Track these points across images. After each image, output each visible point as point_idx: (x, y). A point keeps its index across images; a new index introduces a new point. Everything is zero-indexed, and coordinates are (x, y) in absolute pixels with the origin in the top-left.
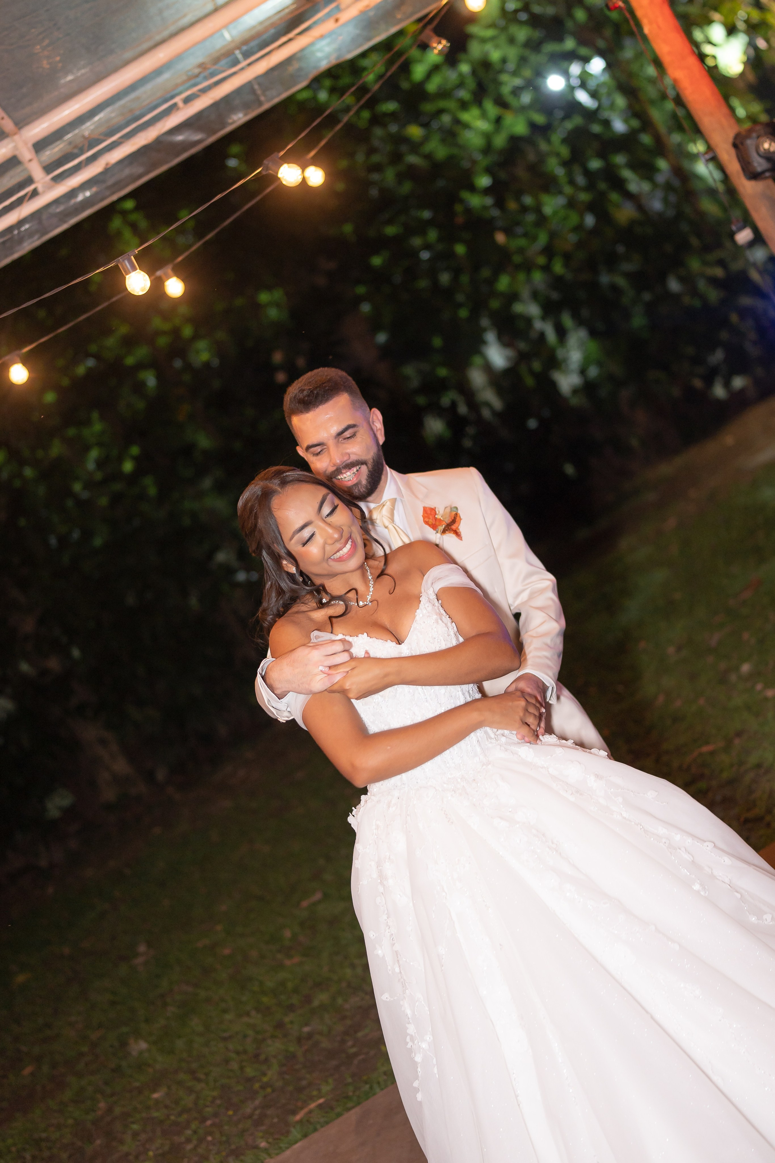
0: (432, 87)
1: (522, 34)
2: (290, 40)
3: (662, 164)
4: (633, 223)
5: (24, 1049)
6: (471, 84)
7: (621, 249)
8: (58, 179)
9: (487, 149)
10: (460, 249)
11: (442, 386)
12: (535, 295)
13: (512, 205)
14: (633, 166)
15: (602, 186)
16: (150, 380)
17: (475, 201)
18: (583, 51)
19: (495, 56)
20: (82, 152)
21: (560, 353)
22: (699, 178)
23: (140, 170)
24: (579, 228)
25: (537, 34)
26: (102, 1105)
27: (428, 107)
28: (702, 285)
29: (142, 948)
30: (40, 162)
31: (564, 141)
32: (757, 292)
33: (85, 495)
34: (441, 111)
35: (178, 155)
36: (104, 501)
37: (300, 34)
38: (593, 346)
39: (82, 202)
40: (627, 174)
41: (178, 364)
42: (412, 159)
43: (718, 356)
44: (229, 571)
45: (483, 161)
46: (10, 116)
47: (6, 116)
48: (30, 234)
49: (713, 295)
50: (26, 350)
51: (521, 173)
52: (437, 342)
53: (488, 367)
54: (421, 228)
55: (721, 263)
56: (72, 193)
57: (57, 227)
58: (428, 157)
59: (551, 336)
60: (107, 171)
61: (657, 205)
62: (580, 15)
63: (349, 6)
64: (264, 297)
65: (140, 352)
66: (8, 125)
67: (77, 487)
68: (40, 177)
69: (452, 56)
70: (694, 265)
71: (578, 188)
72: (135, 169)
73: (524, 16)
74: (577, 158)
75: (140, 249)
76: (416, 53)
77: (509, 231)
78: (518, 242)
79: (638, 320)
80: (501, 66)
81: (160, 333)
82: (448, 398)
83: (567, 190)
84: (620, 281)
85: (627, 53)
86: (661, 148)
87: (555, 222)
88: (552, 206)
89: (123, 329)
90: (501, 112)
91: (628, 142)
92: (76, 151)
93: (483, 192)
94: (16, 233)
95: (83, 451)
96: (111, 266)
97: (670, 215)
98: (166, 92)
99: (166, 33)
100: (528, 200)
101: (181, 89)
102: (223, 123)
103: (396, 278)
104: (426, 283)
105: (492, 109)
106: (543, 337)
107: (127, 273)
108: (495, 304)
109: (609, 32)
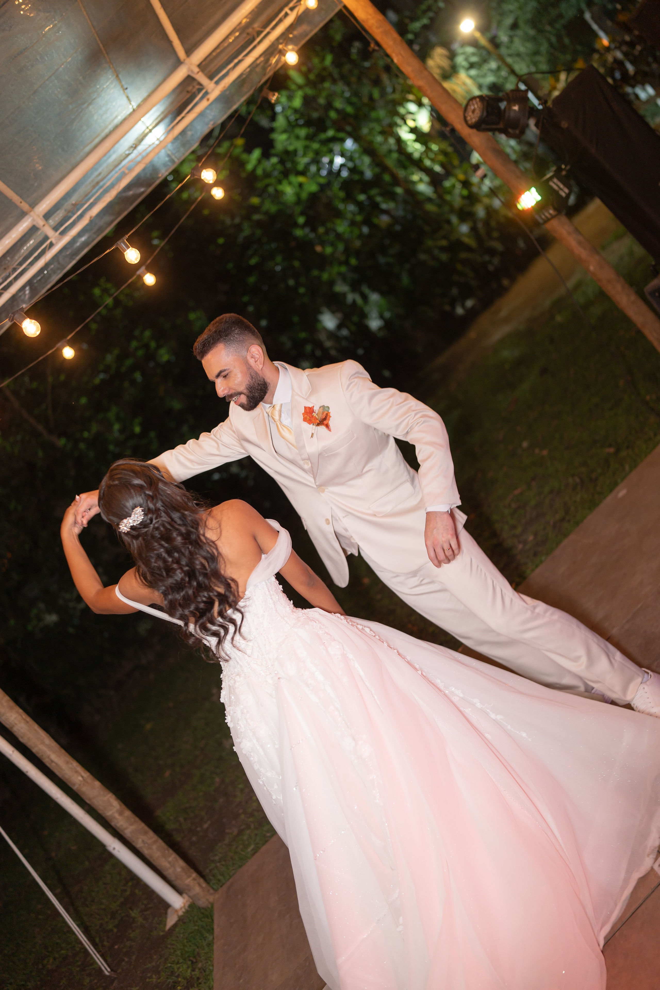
0: (259, 172)
1: (303, 132)
2: (183, 118)
3: (399, 190)
4: (390, 226)
5: (162, 762)
6: (280, 168)
7: (387, 242)
8: (63, 233)
9: (299, 201)
10: (296, 264)
11: (304, 342)
12: (344, 280)
13: (321, 230)
14: (382, 195)
15: (368, 209)
16: (138, 376)
17: (299, 233)
18: (341, 135)
19: (291, 148)
20: (73, 213)
21: (367, 309)
22: (420, 193)
23: (112, 218)
24: (361, 236)
25: (312, 130)
27: (260, 185)
28: (436, 252)
30: (50, 226)
31: (341, 189)
32: (468, 249)
34: (267, 186)
35: (131, 204)
37: (188, 112)
38: (383, 301)
39: (81, 245)
40: (379, 199)
41: (152, 364)
42: (256, 217)
43: (455, 291)
45: (298, 209)
46: (26, 202)
47: (23, 202)
48: (54, 271)
49: (444, 257)
51: (322, 210)
52: (296, 319)
53: (325, 329)
54: (272, 255)
55: (445, 237)
56: (74, 240)
57: (70, 263)
58: (266, 213)
59: (359, 301)
60: (92, 222)
61: (400, 213)
62: (333, 115)
63: (213, 90)
64: (192, 316)
65: (129, 362)
66: (25, 206)
67: (111, 447)
68: (52, 235)
69: (266, 155)
70: (430, 243)
71: (354, 214)
72: (107, 218)
73: (301, 122)
74: (349, 197)
75: (129, 235)
76: (244, 156)
77: (323, 243)
78: (329, 250)
79: (405, 280)
80: (295, 152)
81: (137, 349)
82: (309, 348)
83: (349, 216)
84: (390, 260)
85: (365, 131)
86: (396, 181)
87: (347, 236)
88: (342, 227)
89: (116, 351)
90: (301, 179)
91: (376, 181)
92: (70, 214)
93: (303, 226)
94: (46, 272)
95: (110, 425)
96: (113, 248)
97: (409, 217)
98: (116, 166)
99: (107, 131)
100: (329, 226)
101: (124, 163)
102: (154, 178)
103: (265, 288)
104: (282, 286)
105: (295, 179)
106: (354, 303)
107: (125, 251)
108: (323, 289)
109: (352, 121)
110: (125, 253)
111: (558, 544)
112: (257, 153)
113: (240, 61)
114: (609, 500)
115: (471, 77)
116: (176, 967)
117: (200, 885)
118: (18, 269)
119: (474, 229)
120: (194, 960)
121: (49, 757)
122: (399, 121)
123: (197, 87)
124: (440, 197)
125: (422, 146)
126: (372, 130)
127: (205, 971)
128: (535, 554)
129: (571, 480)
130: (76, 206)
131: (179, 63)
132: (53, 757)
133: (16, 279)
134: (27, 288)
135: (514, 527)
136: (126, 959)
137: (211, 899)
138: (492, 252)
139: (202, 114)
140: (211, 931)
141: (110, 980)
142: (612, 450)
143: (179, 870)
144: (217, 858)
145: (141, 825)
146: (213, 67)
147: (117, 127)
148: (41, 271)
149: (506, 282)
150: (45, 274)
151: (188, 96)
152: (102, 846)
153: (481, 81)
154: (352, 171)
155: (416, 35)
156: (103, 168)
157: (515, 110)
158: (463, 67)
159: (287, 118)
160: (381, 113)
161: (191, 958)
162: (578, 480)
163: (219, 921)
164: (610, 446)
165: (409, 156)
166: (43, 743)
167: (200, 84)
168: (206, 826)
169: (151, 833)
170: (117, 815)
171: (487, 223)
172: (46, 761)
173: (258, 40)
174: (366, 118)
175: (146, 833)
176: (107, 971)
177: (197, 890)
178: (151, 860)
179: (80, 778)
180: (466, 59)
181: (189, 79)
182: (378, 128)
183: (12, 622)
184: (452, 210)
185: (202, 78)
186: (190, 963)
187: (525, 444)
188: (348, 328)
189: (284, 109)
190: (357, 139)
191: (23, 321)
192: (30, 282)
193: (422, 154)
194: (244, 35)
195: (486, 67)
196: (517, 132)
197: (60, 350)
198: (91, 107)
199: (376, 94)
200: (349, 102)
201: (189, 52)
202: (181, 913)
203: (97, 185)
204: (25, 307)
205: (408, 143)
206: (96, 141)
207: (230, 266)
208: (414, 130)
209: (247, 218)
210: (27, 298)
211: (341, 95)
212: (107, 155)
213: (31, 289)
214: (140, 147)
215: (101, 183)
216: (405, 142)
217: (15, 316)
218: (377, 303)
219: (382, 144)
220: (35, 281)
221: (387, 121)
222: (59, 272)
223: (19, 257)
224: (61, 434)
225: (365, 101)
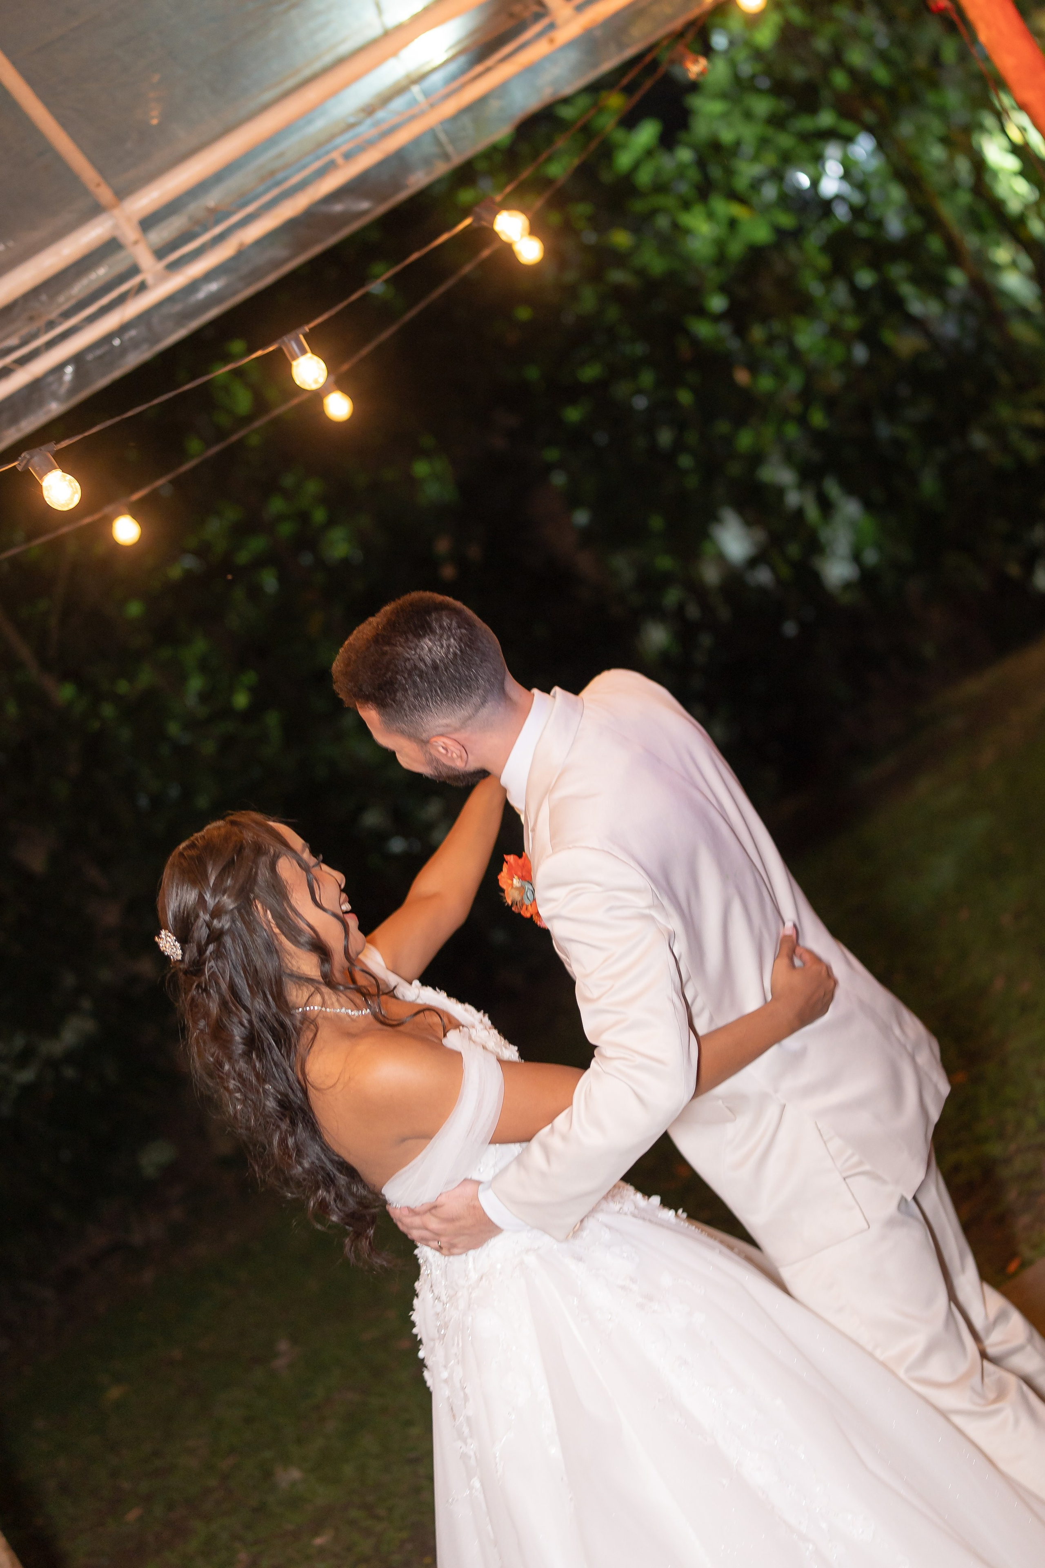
0: (644, 177)
1: (762, 106)
2: (488, 70)
3: (957, 277)
5: (126, 1485)
6: (693, 174)
7: (904, 391)
8: (174, 267)
9: (720, 260)
10: (685, 397)
11: (665, 580)
12: (789, 457)
13: (758, 333)
14: (915, 280)
15: (877, 307)
16: (270, 582)
17: (703, 329)
18: (847, 127)
19: (727, 136)
20: (206, 229)
21: (825, 534)
22: (1004, 294)
23: (286, 252)
24: (846, 365)
25: (783, 106)
26: (243, 1556)
27: (639, 206)
28: (1015, 437)
29: (283, 1346)
30: (149, 245)
31: (824, 249)
33: (186, 739)
34: (654, 212)
35: (335, 231)
36: (209, 748)
37: (503, 60)
38: (867, 524)
39: (206, 298)
40: (907, 290)
41: (306, 559)
42: (618, 276)
44: (381, 837)
45: (714, 276)
46: (109, 184)
47: (102, 183)
48: (135, 344)
49: (1031, 451)
50: (137, 496)
51: (768, 290)
52: (657, 523)
53: (721, 558)
54: (632, 369)
56: (193, 286)
57: (173, 331)
58: (641, 273)
59: (812, 513)
60: (241, 254)
61: (949, 329)
62: (840, 79)
63: (568, 22)
64: (421, 468)
65: (257, 544)
66: (105, 194)
67: (173, 729)
68: (149, 264)
69: (667, 141)
70: (1004, 412)
71: (841, 311)
72: (278, 252)
73: (764, 83)
74: (840, 270)
75: (312, 325)
76: (619, 135)
77: (753, 367)
78: (766, 383)
79: (929, 485)
80: (735, 149)
81: (281, 518)
82: (672, 597)
83: (828, 314)
84: (904, 433)
85: (905, 129)
86: (954, 255)
87: (813, 358)
88: (808, 337)
89: (232, 514)
90: (736, 210)
91: (907, 249)
92: (197, 229)
93: (716, 318)
94: (117, 342)
95: (183, 678)
96: (271, 349)
97: (969, 344)
98: (320, 145)
99: (317, 66)
100: (777, 327)
101: (339, 140)
102: (397, 185)
103: (601, 438)
104: (641, 442)
105: (723, 208)
106: (800, 513)
107: (295, 358)
108: (735, 469)
109: (880, 101)
110: (294, 363)
112: (647, 134)
118: (60, 324)
122: (989, 121)
123: (535, 8)
125: (1031, 189)
126: (921, 130)
130: (217, 215)
133: (51, 344)
134: (69, 370)
139: (532, 69)
147: (341, 61)
148: (107, 338)
150: (114, 347)
151: (510, 24)
154: (858, 213)
156: (291, 145)
159: (733, 65)
160: (952, 97)
165: (996, 207)
174: (915, 99)
182: (937, 127)
188: (773, 569)
189: (732, 43)
190: (883, 144)
191: (46, 474)
192: (77, 359)
193: (1027, 207)
197: (108, 521)
198: (293, 13)
199: (949, 52)
200: (883, 57)
203: (270, 178)
204: (55, 408)
205: (1001, 176)
206: (290, 83)
207: (533, 373)
208: (1020, 151)
209: (595, 275)
210: (63, 390)
211: (869, 39)
212: (307, 116)
213: (77, 373)
214: (380, 114)
215: (279, 176)
216: (995, 174)
217: (32, 460)
218: (853, 525)
219: (940, 167)
220: (90, 357)
221: (960, 116)
222: (145, 346)
223: (67, 300)
224: (67, 675)
225: (921, 62)
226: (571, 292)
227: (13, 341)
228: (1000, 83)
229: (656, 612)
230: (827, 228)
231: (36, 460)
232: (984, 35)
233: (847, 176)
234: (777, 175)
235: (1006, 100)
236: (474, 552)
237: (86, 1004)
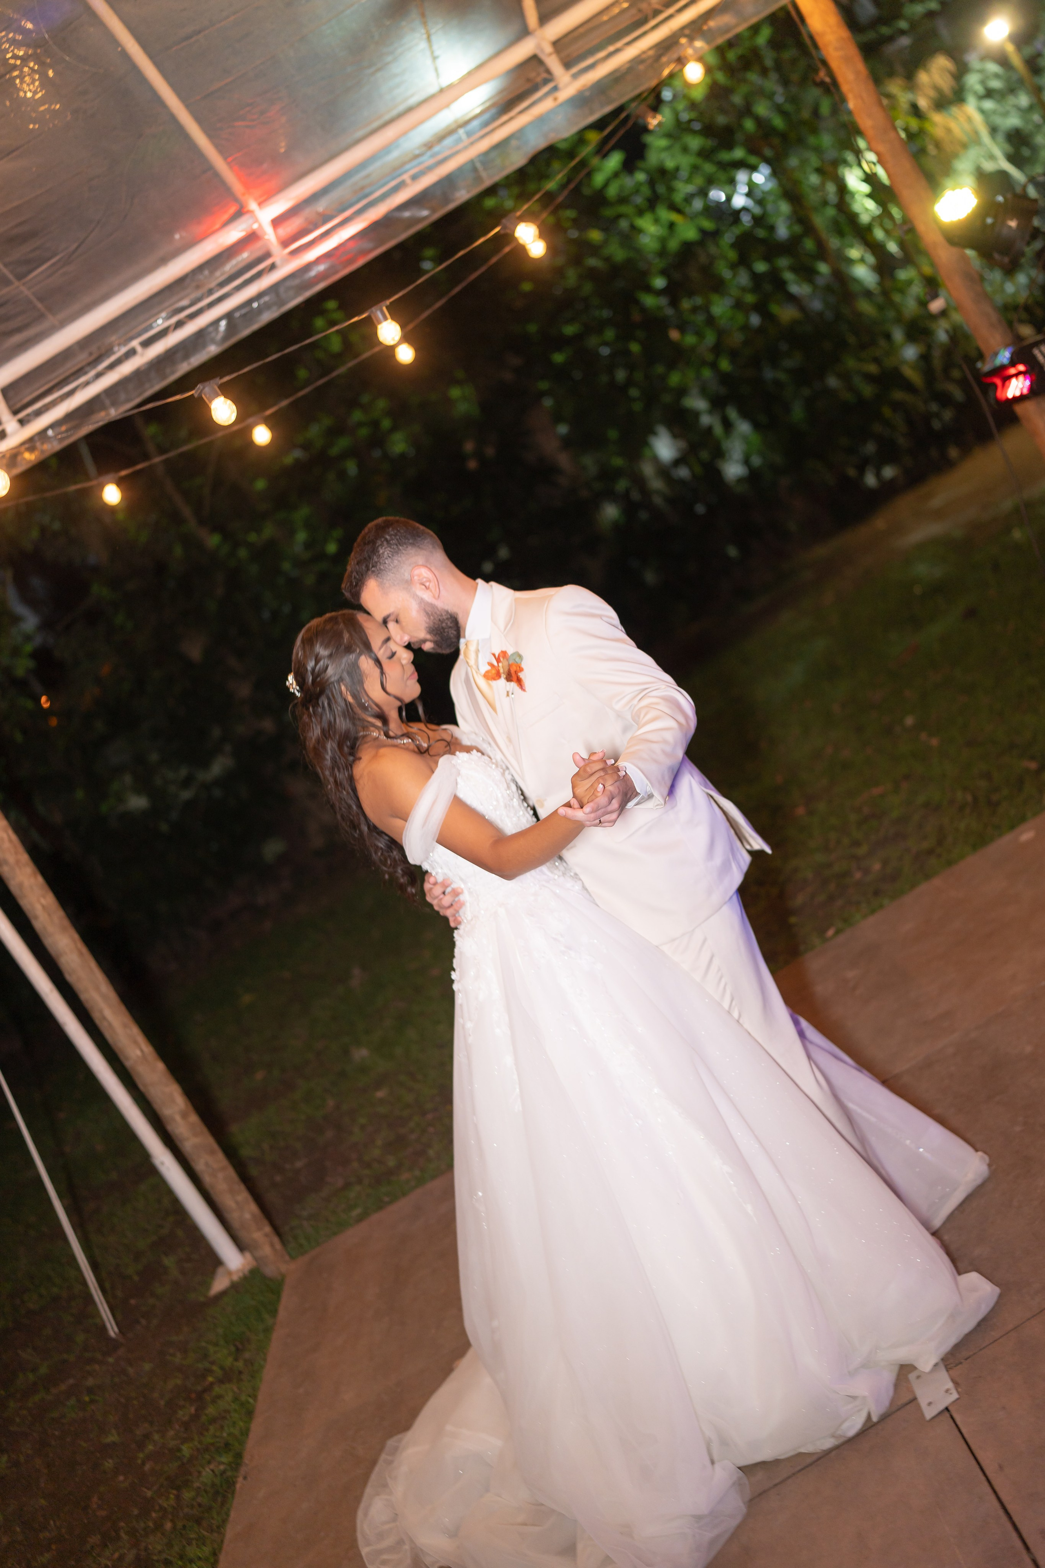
0: (612, 191)
1: (695, 143)
2: (511, 119)
3: (823, 268)
4: (795, 322)
5: (255, 1057)
6: (646, 191)
7: (784, 347)
8: (294, 253)
9: (662, 252)
10: (635, 348)
11: (617, 474)
12: (704, 392)
13: (686, 304)
14: (793, 269)
15: (768, 287)
16: (352, 468)
17: (649, 301)
18: (753, 160)
19: (670, 164)
20: (316, 227)
21: (727, 444)
22: (856, 281)
23: (370, 245)
24: (745, 328)
25: (709, 143)
26: (331, 1103)
27: (608, 212)
28: (858, 382)
29: (356, 972)
30: (279, 237)
31: (733, 246)
32: (908, 386)
33: (295, 573)
34: (619, 216)
36: (310, 580)
37: (521, 112)
38: (755, 438)
39: (316, 276)
40: (788, 276)
41: (377, 453)
42: (592, 262)
43: (870, 448)
45: (658, 264)
48: (267, 306)
49: (868, 390)
50: (269, 412)
51: (694, 274)
52: (613, 434)
53: (655, 459)
54: (599, 327)
55: (876, 360)
56: (308, 267)
57: (294, 298)
58: (607, 259)
59: (718, 430)
60: (340, 246)
61: (817, 305)
62: (749, 125)
63: (567, 86)
64: (455, 392)
65: (343, 443)
67: (286, 566)
68: (279, 253)
69: (629, 166)
70: (851, 363)
71: (744, 290)
72: (366, 245)
73: (697, 126)
74: (744, 261)
75: (391, 300)
76: (596, 161)
77: (682, 328)
78: (690, 340)
79: (798, 413)
80: (675, 173)
81: (360, 424)
82: (622, 485)
83: (735, 292)
84: (782, 376)
85: (793, 162)
86: (822, 252)
87: (723, 322)
88: (720, 307)
89: (327, 421)
90: (674, 217)
91: (790, 247)
92: (311, 227)
93: (658, 293)
94: (255, 305)
95: (292, 533)
96: (364, 316)
97: (829, 315)
98: (395, 169)
99: (394, 113)
100: (699, 301)
101: (407, 167)
102: (446, 200)
103: (577, 375)
104: (604, 379)
105: (665, 215)
106: (709, 430)
107: (380, 322)
108: (667, 398)
109: (776, 141)
110: (379, 327)
111: (913, 886)
112: (615, 161)
113: (617, 51)
114: (1005, 841)
115: (982, 111)
116: (211, 1349)
117: (272, 1245)
118: (218, 291)
119: (925, 358)
120: (240, 1346)
121: (101, 1011)
122: (850, 157)
123: (545, 75)
124: (885, 293)
125: (877, 208)
126: (803, 163)
127: (252, 1364)
128: (876, 893)
129: (959, 795)
130: (324, 217)
131: (525, 32)
132: (108, 1013)
133: (211, 305)
134: (223, 323)
135: (856, 844)
136: (143, 1322)
137: (284, 1268)
138: (944, 399)
139: (541, 119)
140: (274, 1313)
141: (113, 1346)
142: (1033, 765)
143: (247, 1216)
144: (305, 1214)
145: (210, 1140)
146: (575, 49)
147: (410, 110)
148: (249, 302)
149: (953, 452)
150: (252, 309)
151: (527, 86)
152: (145, 1156)
153: (998, 120)
154: (757, 220)
155: (914, 25)
156: (374, 168)
157: (1010, 227)
158: (975, 93)
159: (676, 114)
160: (826, 140)
161: (238, 1344)
162: (969, 798)
163: (288, 1302)
164: (1032, 758)
165: (852, 218)
166: (97, 989)
167: (548, 71)
168: (299, 1164)
169: (220, 1156)
170: (178, 1118)
171: (948, 352)
172: (96, 1016)
173: (653, 23)
174: (801, 141)
175: (212, 1153)
176: (112, 1330)
177: (266, 1250)
178: (212, 1192)
179: (138, 1053)
180: (983, 82)
181: (535, 60)
182: (815, 161)
183: (80, 794)
184: (899, 320)
185: (554, 64)
186: (233, 1349)
187: (909, 721)
188: (691, 468)
189: (674, 95)
190: (776, 173)
191: (214, 399)
192: (229, 316)
193: (874, 219)
194: (633, 11)
195: (1011, 100)
196: (1006, 260)
198: (379, 75)
199: (825, 108)
200: (780, 110)
201: (544, 18)
202: (235, 1278)
203: (361, 193)
204: (213, 350)
205: (856, 196)
206: (375, 125)
207: (532, 328)
208: (870, 179)
209: (577, 261)
210: (219, 336)
211: (770, 96)
212: (386, 149)
213: (229, 325)
214: (436, 149)
215: (367, 191)
216: (852, 194)
217: (204, 389)
218: (745, 439)
219: (815, 189)
220: (237, 315)
221: (832, 154)
222: (275, 308)
223: (222, 274)
224: (218, 528)
225: (806, 114)
226: (559, 272)
227: (185, 302)
228: (859, 132)
229: (610, 495)
230: (737, 231)
231: (207, 390)
232: (851, 105)
233: (749, 195)
234: (703, 193)
235: (862, 144)
236: (490, 452)
237: (228, 748)
